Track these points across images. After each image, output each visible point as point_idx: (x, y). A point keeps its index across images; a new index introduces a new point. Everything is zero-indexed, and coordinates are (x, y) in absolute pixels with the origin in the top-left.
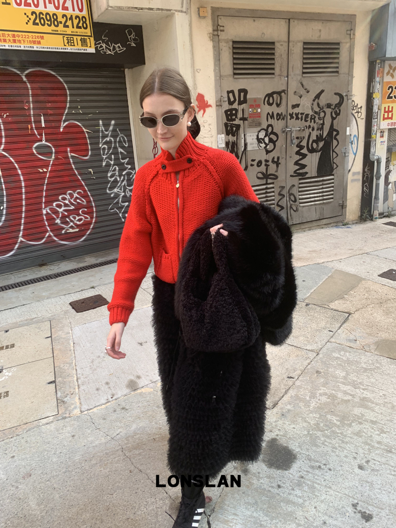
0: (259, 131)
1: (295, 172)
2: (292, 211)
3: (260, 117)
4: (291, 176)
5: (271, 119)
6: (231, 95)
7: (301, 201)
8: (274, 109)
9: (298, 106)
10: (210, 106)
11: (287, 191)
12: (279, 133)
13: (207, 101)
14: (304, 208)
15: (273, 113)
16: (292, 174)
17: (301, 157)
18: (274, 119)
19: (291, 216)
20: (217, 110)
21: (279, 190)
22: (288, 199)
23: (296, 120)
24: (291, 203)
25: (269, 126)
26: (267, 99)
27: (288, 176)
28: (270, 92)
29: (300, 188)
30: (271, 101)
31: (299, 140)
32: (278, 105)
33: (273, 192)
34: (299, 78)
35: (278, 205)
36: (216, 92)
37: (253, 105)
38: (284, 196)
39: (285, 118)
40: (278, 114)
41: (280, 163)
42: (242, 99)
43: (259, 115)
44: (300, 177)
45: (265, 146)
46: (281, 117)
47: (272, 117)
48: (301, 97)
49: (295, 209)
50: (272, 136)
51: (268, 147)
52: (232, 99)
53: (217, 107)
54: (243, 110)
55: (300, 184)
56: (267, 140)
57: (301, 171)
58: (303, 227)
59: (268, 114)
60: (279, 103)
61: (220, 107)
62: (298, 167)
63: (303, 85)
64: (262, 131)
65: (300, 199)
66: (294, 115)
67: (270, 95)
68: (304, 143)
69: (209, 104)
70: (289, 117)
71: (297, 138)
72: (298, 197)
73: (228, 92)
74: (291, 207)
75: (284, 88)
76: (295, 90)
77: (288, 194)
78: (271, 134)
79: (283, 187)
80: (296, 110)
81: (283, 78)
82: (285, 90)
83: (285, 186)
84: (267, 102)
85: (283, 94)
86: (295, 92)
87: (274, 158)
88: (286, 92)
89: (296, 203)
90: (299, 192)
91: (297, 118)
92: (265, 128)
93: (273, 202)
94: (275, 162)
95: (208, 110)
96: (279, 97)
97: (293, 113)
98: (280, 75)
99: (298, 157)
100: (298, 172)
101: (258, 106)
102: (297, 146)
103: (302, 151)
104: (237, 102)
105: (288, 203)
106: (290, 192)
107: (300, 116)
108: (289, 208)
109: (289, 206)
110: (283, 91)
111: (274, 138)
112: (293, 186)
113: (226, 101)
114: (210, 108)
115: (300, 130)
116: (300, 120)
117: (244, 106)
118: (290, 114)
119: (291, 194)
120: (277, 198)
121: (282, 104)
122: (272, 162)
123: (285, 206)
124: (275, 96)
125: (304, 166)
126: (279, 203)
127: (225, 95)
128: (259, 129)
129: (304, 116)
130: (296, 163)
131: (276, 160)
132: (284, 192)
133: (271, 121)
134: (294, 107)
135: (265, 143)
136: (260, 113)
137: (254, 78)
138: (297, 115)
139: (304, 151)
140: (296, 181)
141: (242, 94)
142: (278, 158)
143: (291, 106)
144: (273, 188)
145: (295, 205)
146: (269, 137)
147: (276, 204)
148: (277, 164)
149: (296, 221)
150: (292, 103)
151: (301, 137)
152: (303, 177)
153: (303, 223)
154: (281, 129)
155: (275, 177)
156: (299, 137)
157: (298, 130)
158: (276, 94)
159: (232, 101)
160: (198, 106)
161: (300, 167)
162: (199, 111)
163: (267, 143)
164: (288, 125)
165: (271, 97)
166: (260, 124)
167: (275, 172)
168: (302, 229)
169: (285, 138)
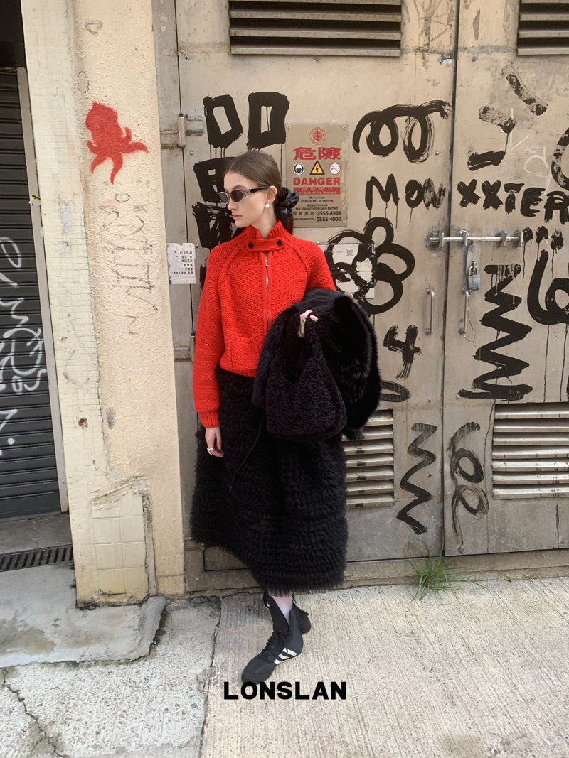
0: (337, 240)
1: (479, 382)
2: (461, 509)
3: (338, 190)
4: (463, 394)
5: (386, 199)
6: (220, 114)
7: (499, 478)
8: (398, 167)
9: (495, 158)
10: (140, 147)
11: (447, 442)
12: (418, 250)
13: (128, 131)
14: (510, 504)
15: (391, 180)
16: (469, 387)
17: (503, 334)
18: (396, 201)
19: (454, 525)
20: (166, 163)
21: (412, 436)
22: (447, 468)
23: (486, 206)
24: (461, 481)
25: (373, 224)
26: (367, 130)
27: (452, 393)
28: (381, 107)
29: (496, 434)
30: (385, 137)
31: (497, 279)
32: (414, 155)
33: (391, 441)
34: (503, 58)
35: (405, 484)
36: (163, 100)
37: (309, 151)
38: (431, 457)
39: (444, 200)
40: (412, 186)
41: (418, 350)
42: (265, 127)
43: (334, 186)
44: (499, 401)
45: (356, 289)
46: (428, 196)
47: (389, 191)
48: (508, 127)
49: (473, 503)
50: (387, 259)
51: (370, 294)
52: (225, 126)
53: (165, 151)
55: (497, 421)
56: (365, 270)
57: (503, 381)
58: (501, 565)
59: (373, 181)
60: (417, 145)
61: (177, 151)
62: (490, 368)
63: (518, 88)
64: (345, 240)
65: (496, 472)
66: (479, 191)
67: (377, 120)
68: (519, 287)
69: (134, 139)
70: (457, 197)
71: (491, 269)
72: (487, 465)
73: (210, 103)
74: (458, 497)
75: (442, 94)
76: (486, 103)
77: (447, 454)
78: (381, 250)
79: (430, 429)
80: (487, 174)
81: (433, 59)
82: (444, 103)
83: (437, 423)
84: (369, 140)
85: (434, 117)
86: (486, 110)
87: (393, 332)
88: (447, 109)
89: (481, 485)
90: (496, 447)
91: (492, 202)
92: (361, 230)
93: (388, 473)
94: (399, 344)
95: (132, 161)
96: (418, 129)
97: (474, 182)
98: (424, 51)
99: (490, 335)
100: (491, 382)
101: (333, 153)
102: (490, 297)
103: (509, 315)
104: (244, 138)
105: (448, 481)
106: (459, 446)
107: (502, 195)
108: (448, 501)
109: (450, 489)
110: (438, 106)
111: (397, 265)
112: (473, 426)
113: (200, 133)
114: (140, 153)
115: (499, 244)
116: (503, 207)
117: (272, 150)
118: (462, 187)
119: (457, 454)
120: (405, 461)
121: (432, 152)
122: (385, 344)
123: (433, 489)
124: (401, 121)
125: (516, 366)
126: (413, 480)
127: (201, 111)
128: (334, 232)
129: (519, 197)
130: (485, 353)
131: (401, 337)
132: (432, 444)
133: (380, 208)
134: (478, 161)
135: (358, 281)
136: (337, 180)
137: (316, 57)
138: (491, 190)
139: (520, 314)
140: (481, 411)
141: (266, 112)
142: (412, 333)
143: (467, 159)
144: (390, 427)
145: (474, 490)
146: (374, 261)
147: (398, 481)
148: (409, 351)
149: (474, 545)
150: (471, 147)
151: (507, 266)
152: (513, 402)
153: (505, 555)
154: (425, 235)
155: (396, 394)
156: (497, 266)
157: (492, 244)
158: (407, 117)
159: (223, 132)
160: (95, 145)
161: (499, 368)
162: (99, 163)
163: (365, 282)
164: (452, 224)
165: (385, 125)
166: (338, 216)
167: (397, 377)
168: (501, 573)
169: (441, 265)
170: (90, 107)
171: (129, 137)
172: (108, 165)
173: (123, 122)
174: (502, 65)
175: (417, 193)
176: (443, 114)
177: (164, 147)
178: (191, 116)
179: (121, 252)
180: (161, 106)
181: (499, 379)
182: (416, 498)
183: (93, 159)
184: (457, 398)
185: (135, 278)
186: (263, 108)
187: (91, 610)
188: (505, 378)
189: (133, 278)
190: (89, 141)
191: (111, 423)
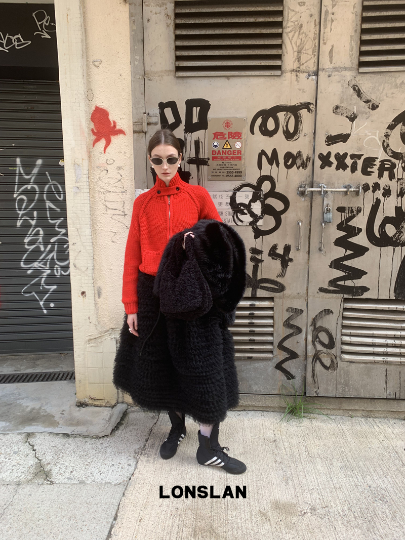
0: (239, 189)
1: (333, 282)
2: (318, 366)
3: (240, 158)
4: (322, 290)
5: (271, 163)
6: (168, 112)
7: (346, 348)
8: (280, 144)
9: (344, 138)
10: (121, 132)
11: (310, 321)
12: (291, 196)
13: (114, 122)
14: (353, 365)
15: (275, 152)
16: (326, 286)
17: (349, 252)
18: (278, 165)
19: (313, 376)
20: (136, 141)
21: (287, 315)
22: (310, 338)
23: (337, 168)
24: (319, 347)
25: (262, 179)
26: (259, 121)
27: (313, 289)
28: (268, 106)
29: (344, 318)
30: (271, 125)
31: (345, 216)
32: (289, 136)
33: (272, 317)
34: (349, 75)
35: (281, 346)
36: (135, 104)
37: (222, 134)
38: (299, 330)
39: (310, 164)
40: (288, 155)
41: (291, 260)
42: (195, 120)
43: (238, 156)
44: (346, 296)
45: (251, 219)
46: (299, 162)
47: (273, 159)
48: (352, 118)
49: (327, 362)
50: (271, 201)
51: (260, 223)
52: (171, 119)
53: (135, 134)
54: (197, 143)
55: (345, 309)
56: (257, 208)
57: (349, 283)
58: (346, 406)
59: (263, 153)
60: (291, 129)
61: (142, 134)
62: (340, 274)
63: (359, 93)
64: (244, 189)
65: (344, 343)
66: (332, 159)
67: (266, 114)
68: (360, 222)
69: (118, 127)
70: (318, 163)
71: (341, 210)
72: (338, 338)
73: (162, 106)
74: (317, 357)
75: (308, 98)
76: (338, 103)
77: (310, 329)
78: (267, 195)
79: (299, 312)
80: (338, 148)
81: (303, 76)
82: (310, 104)
83: (304, 308)
84: (260, 127)
85: (303, 112)
86: (337, 107)
87: (274, 247)
88: (312, 107)
89: (333, 351)
90: (344, 327)
91: (341, 165)
92: (255, 183)
93: (270, 338)
94: (278, 256)
95: (116, 140)
96: (292, 120)
97: (329, 153)
98: (297, 71)
99: (340, 252)
100: (341, 283)
101: (237, 135)
102: (340, 227)
103: (354, 240)
104: (182, 126)
105: (310, 347)
106: (319, 324)
107: (349, 161)
108: (310, 359)
109: (311, 351)
110: (306, 105)
111: (278, 205)
112: (328, 312)
113: (156, 124)
114: (121, 136)
115: (346, 193)
116: (349, 169)
117: (198, 134)
118: (321, 157)
119: (317, 330)
120: (281, 332)
121: (301, 134)
122: (270, 255)
123: (299, 351)
124: (281, 115)
125: (358, 273)
126: (286, 344)
127: (156, 111)
128: (238, 184)
129: (360, 163)
130: (337, 264)
131: (280, 251)
132: (300, 322)
133: (267, 169)
134: (332, 140)
135: (252, 214)
136: (239, 152)
137: (228, 77)
138: (341, 158)
139: (361, 239)
140: (334, 302)
141: (196, 111)
142: (287, 249)
143: (324, 139)
144: (272, 309)
145: (328, 354)
146: (263, 203)
147: (276, 344)
148: (285, 261)
149: (326, 390)
150: (327, 131)
151: (352, 208)
152: (356, 297)
153: (348, 399)
154: (297, 186)
155: (276, 287)
156: (345, 207)
157: (342, 193)
158: (285, 113)
159: (170, 123)
160: (95, 131)
161: (347, 274)
162: (98, 142)
163: (257, 215)
164: (314, 180)
165: (271, 118)
166: (240, 174)
167: (277, 277)
168: (346, 411)
169: (308, 206)
170: (93, 109)
171: (115, 126)
172: (103, 142)
173: (112, 118)
174: (348, 79)
175: (292, 159)
176: (309, 110)
177: (135, 132)
178: (151, 113)
179: (109, 194)
180: (134, 108)
181: (346, 282)
182: (288, 356)
183: (94, 139)
184: (317, 293)
185: (116, 209)
186: (195, 109)
187: (83, 407)
188: (351, 281)
189: (115, 209)
190: (93, 129)
191: (99, 294)
